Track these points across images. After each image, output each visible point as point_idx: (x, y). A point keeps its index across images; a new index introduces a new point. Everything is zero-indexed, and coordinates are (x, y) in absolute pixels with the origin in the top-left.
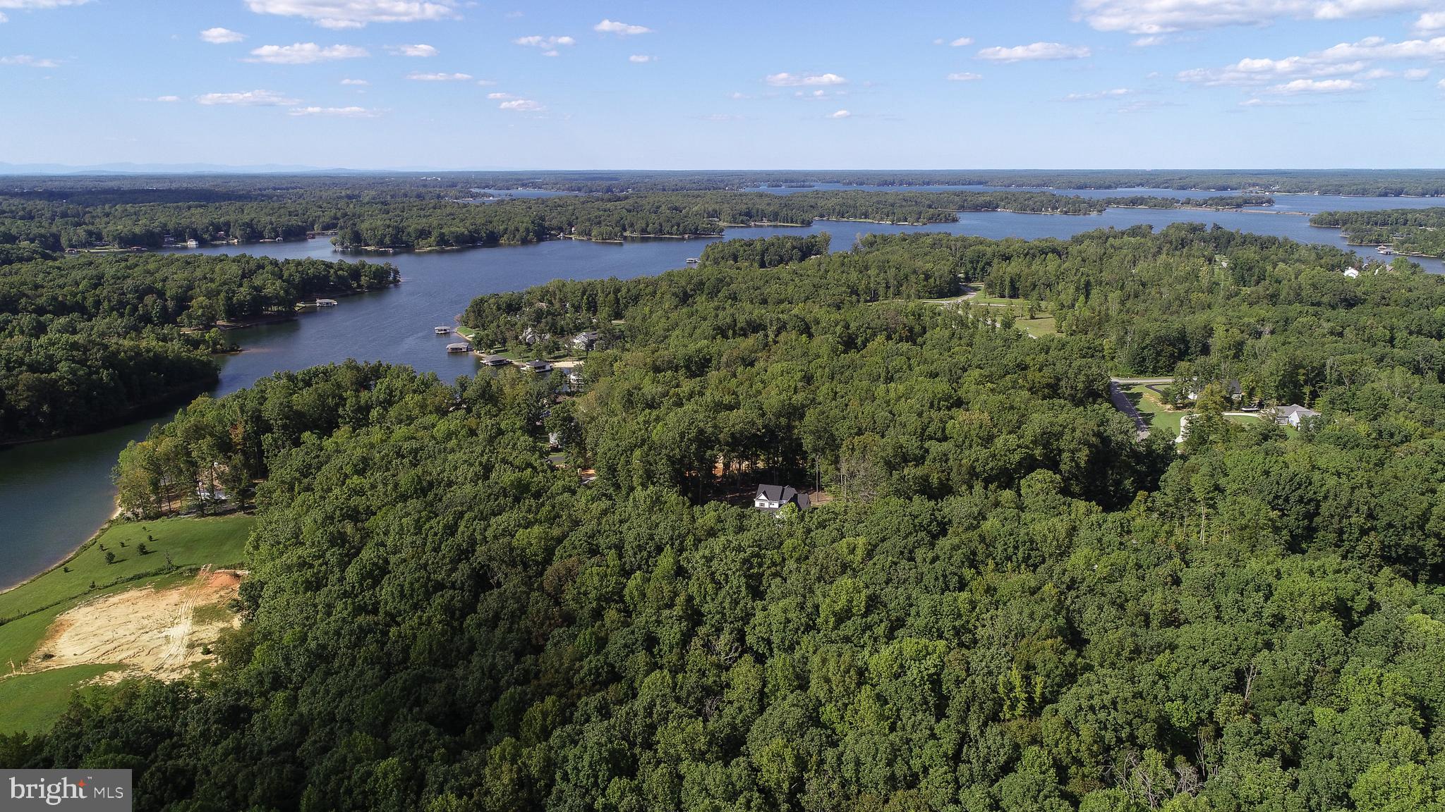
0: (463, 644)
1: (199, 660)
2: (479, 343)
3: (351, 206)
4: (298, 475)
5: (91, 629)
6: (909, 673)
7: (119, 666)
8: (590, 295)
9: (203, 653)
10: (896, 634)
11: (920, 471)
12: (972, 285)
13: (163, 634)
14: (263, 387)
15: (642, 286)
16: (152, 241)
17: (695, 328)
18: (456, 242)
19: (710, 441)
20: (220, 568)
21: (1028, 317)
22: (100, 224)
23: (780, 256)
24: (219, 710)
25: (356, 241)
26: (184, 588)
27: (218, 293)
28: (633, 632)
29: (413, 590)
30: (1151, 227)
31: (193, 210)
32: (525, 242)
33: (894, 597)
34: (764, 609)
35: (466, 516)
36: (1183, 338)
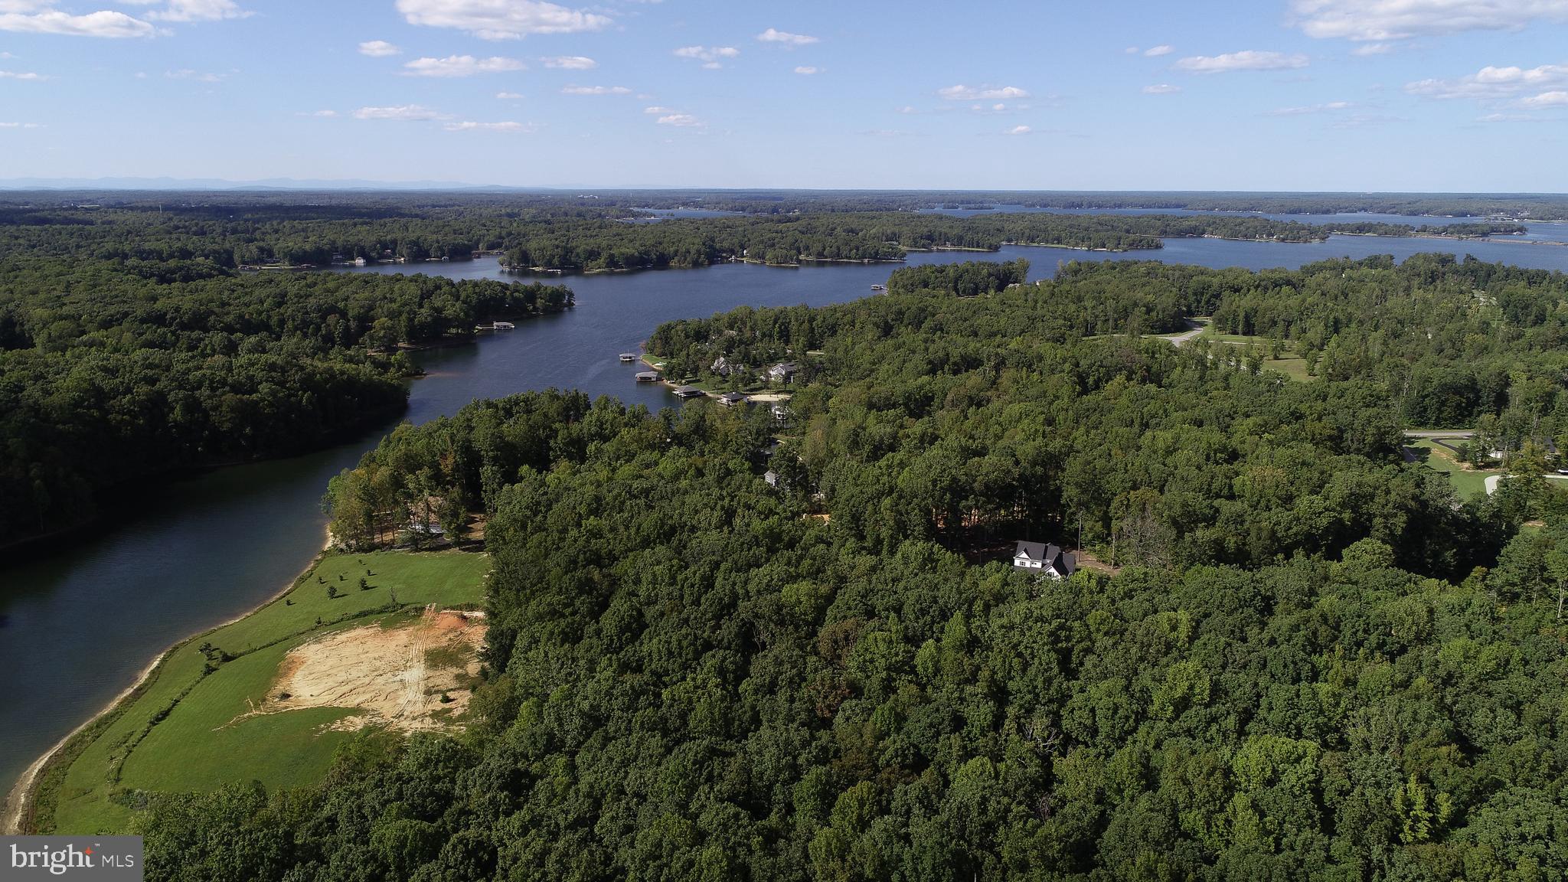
0: (745, 712)
1: (440, 709)
2: (669, 372)
3: (515, 225)
4: (529, 513)
5: (324, 668)
6: (1283, 778)
7: (357, 711)
8: (783, 324)
9: (442, 701)
10: (1247, 728)
11: (1212, 533)
12: (1196, 319)
13: (398, 678)
14: (469, 416)
15: (838, 315)
16: (321, 258)
17: (904, 361)
18: (626, 264)
19: (966, 491)
20: (445, 609)
21: (1271, 357)
22: (270, 240)
23: (975, 284)
24: (502, 775)
25: (524, 262)
26: (411, 629)
27: (400, 314)
28: (938, 710)
29: (681, 648)
30: (1392, 258)
31: (359, 227)
32: (696, 264)
33: (1240, 684)
34: (1082, 690)
35: (723, 567)
36: (1472, 386)
